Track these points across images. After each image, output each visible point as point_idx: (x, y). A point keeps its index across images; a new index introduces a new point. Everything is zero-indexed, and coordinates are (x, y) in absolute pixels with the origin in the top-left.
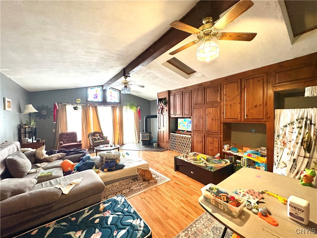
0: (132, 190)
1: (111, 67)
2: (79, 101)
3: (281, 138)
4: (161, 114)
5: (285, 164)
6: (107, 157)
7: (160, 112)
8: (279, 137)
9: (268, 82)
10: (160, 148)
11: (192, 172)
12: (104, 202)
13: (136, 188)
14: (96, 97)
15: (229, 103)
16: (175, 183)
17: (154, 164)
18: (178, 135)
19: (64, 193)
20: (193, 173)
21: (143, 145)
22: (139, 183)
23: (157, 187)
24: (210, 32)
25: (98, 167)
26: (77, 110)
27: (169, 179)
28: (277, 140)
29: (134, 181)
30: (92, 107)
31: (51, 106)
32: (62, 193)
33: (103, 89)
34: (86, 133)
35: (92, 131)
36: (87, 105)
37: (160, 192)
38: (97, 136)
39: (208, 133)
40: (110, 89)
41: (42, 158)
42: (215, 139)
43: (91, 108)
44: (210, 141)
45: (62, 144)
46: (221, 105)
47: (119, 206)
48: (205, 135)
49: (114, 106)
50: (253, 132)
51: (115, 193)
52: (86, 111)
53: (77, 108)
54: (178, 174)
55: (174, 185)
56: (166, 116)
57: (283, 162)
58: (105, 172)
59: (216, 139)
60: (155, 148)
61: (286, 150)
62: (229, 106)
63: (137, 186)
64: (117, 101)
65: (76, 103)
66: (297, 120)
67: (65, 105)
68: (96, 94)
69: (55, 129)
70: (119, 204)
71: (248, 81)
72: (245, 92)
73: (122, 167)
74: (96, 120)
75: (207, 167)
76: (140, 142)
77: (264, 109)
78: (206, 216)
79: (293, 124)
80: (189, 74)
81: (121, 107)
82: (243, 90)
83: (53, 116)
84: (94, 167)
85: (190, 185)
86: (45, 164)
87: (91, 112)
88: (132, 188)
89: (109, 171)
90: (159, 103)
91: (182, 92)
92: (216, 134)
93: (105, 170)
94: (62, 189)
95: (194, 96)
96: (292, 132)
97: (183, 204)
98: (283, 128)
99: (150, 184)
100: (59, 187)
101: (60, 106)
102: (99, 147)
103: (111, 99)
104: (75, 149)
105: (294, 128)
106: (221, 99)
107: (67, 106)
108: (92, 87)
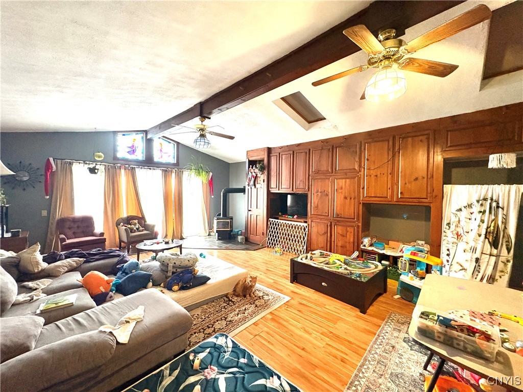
0: (230, 321)
1: (180, 97)
2: (99, 157)
3: (453, 227)
4: (253, 187)
5: (461, 266)
6: (175, 263)
7: (252, 182)
8: (450, 227)
9: (435, 143)
10: (249, 243)
11: (323, 284)
12: (193, 350)
13: (236, 318)
14: (133, 150)
15: (373, 173)
16: (301, 304)
17: (251, 271)
18: (284, 222)
19: (120, 341)
20: (326, 285)
21: (219, 239)
22: (238, 307)
23: (273, 312)
24: (393, 55)
25: (160, 283)
26: (95, 173)
27: (287, 298)
28: (446, 231)
29: (228, 304)
30: (125, 169)
31: (39, 164)
32: (118, 343)
33: (146, 136)
34: (113, 218)
35: (124, 215)
36: (114, 165)
37: (281, 321)
38: (135, 224)
39: (338, 219)
40: (159, 138)
41: (36, 271)
42: (348, 228)
43: (123, 171)
44: (340, 232)
45: (63, 240)
46: (361, 175)
47: (227, 355)
48: (331, 223)
49: (167, 169)
50: (404, 218)
51: (202, 330)
52: (113, 175)
53: (96, 171)
54: (298, 287)
55: (301, 307)
56: (262, 190)
57: (457, 263)
58: (174, 291)
59: (350, 229)
60: (241, 243)
61: (462, 246)
62: (373, 177)
63: (238, 314)
64: (173, 160)
65: (95, 161)
66: (478, 201)
67: (71, 164)
68: (133, 146)
69: (46, 211)
70: (225, 352)
71: (405, 140)
72: (399, 157)
73: (204, 280)
74: (132, 194)
75: (352, 274)
76: (212, 234)
77: (429, 184)
78: (372, 356)
79: (471, 207)
80: (310, 122)
81: (180, 171)
82: (397, 154)
83: (43, 184)
84: (151, 284)
85: (325, 305)
86: (45, 283)
87: (123, 178)
88: (229, 319)
89: (183, 288)
90: (249, 167)
91: (293, 152)
92: (351, 222)
93: (176, 288)
94: (114, 332)
95: (314, 158)
96: (470, 219)
97: (328, 339)
98: (456, 212)
99: (260, 308)
100: (108, 330)
101: (59, 165)
102: (143, 243)
103: (161, 157)
104: (99, 250)
105: (473, 212)
106: (360, 166)
107: (74, 164)
108: (125, 133)
